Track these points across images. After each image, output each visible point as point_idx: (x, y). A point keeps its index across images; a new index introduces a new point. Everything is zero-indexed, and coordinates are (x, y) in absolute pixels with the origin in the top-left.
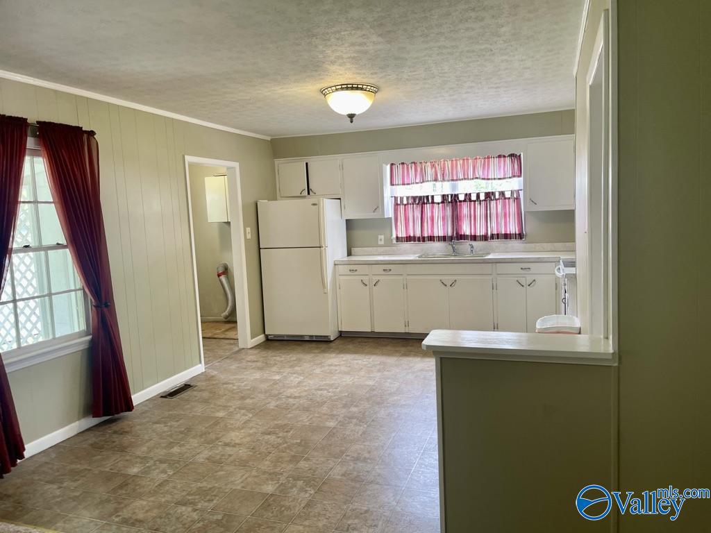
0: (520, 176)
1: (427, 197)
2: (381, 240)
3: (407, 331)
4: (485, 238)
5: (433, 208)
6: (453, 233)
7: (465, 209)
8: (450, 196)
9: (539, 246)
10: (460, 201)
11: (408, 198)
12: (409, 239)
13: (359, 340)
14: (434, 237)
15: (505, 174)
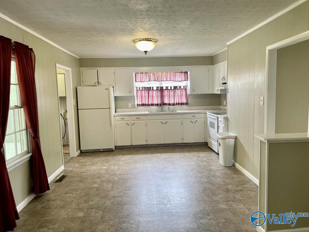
0: (187, 80)
1: (151, 87)
2: (130, 105)
3: (147, 144)
4: (174, 104)
5: (153, 92)
6: (161, 102)
7: (166, 93)
8: (160, 87)
9: (193, 108)
10: (164, 90)
11: (142, 88)
12: (143, 105)
13: (126, 149)
14: (153, 104)
15: (182, 79)
